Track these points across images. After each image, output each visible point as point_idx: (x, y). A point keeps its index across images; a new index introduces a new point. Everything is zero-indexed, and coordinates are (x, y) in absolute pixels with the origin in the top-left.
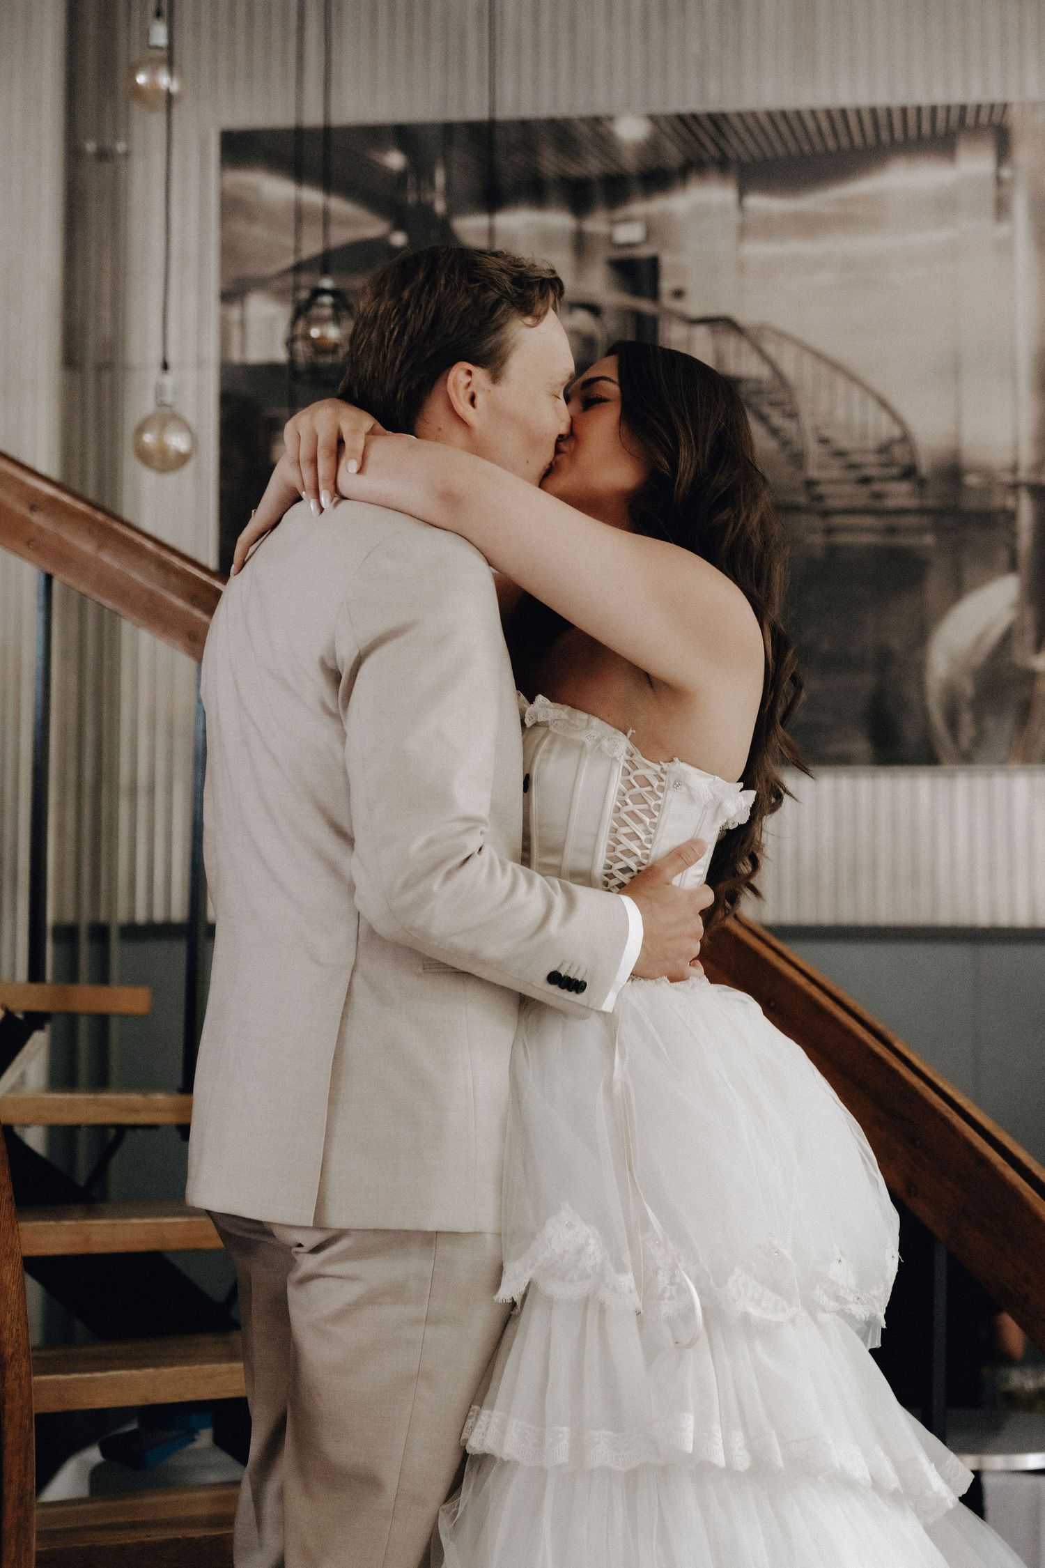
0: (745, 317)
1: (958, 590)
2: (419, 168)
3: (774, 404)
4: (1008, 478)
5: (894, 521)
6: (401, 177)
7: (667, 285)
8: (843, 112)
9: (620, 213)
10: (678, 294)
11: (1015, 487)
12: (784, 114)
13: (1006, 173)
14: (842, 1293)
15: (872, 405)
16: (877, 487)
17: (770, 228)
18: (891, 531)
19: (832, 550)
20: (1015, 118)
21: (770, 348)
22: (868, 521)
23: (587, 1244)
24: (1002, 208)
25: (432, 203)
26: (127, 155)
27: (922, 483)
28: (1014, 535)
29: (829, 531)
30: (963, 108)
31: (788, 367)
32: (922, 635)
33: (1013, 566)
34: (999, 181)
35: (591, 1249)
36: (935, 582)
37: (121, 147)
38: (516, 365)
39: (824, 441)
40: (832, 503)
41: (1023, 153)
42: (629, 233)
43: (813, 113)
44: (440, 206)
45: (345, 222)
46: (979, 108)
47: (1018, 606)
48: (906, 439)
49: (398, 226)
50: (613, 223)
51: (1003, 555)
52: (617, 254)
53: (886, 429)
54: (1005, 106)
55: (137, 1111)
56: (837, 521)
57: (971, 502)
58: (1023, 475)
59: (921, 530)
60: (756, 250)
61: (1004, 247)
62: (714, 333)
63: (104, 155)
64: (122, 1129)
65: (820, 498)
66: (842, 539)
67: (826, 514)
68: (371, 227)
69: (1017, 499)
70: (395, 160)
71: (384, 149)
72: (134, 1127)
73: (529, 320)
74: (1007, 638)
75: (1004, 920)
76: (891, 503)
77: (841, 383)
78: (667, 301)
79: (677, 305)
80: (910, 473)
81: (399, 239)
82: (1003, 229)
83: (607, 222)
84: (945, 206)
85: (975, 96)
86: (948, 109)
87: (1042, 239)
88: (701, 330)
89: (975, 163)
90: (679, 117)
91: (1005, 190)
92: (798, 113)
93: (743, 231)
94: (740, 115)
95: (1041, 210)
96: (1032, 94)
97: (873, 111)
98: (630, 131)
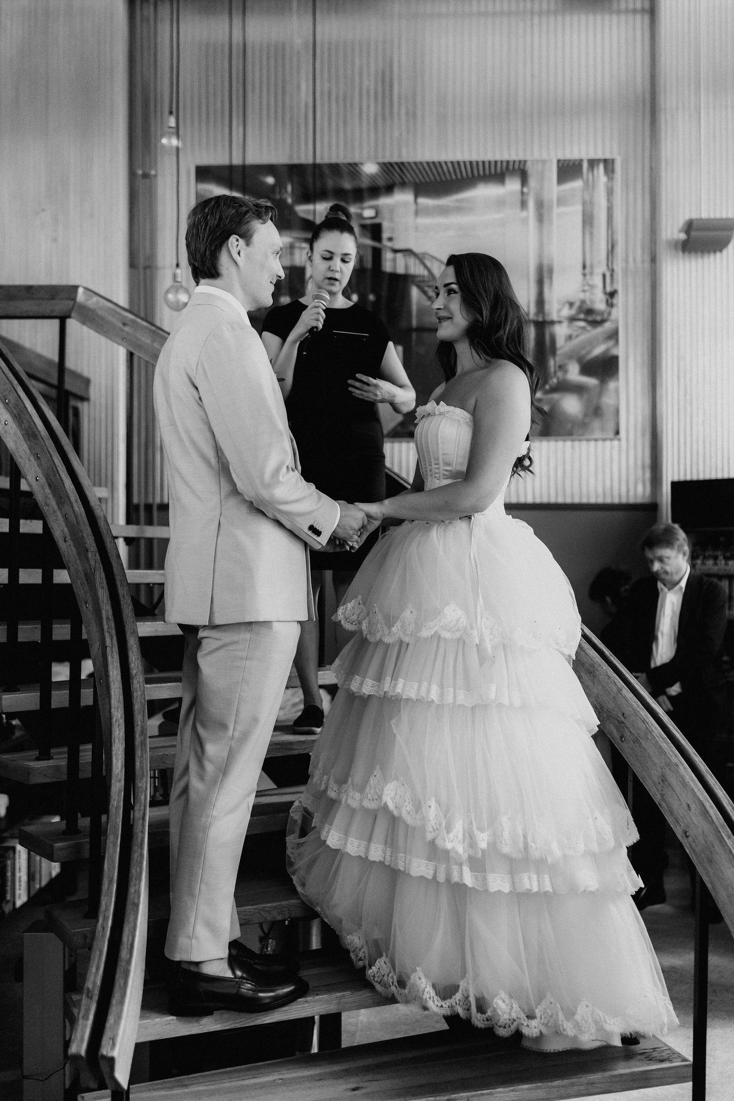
0: (417, 250)
2: (281, 184)
3: (429, 286)
6: (273, 188)
7: (385, 235)
8: (458, 163)
9: (365, 205)
10: (390, 239)
12: (433, 163)
13: (525, 190)
17: (428, 212)
20: (530, 167)
21: (428, 263)
23: (460, 618)
24: (523, 204)
25: (285, 201)
26: (155, 176)
30: (508, 162)
31: (435, 271)
34: (522, 193)
37: (153, 172)
41: (532, 182)
42: (368, 213)
43: (446, 163)
44: (289, 200)
46: (514, 162)
50: (363, 209)
52: (364, 222)
54: (525, 161)
58: (531, 316)
60: (423, 221)
61: (525, 221)
62: (405, 255)
63: (145, 176)
70: (270, 180)
71: (265, 175)
78: (385, 242)
79: (389, 244)
82: (524, 214)
83: (360, 208)
84: (500, 203)
85: (513, 157)
86: (502, 162)
87: (540, 218)
88: (399, 256)
89: (513, 185)
90: (390, 164)
91: (525, 197)
92: (440, 163)
93: (417, 213)
94: (415, 163)
95: (540, 205)
96: (536, 155)
97: (471, 163)
98: (370, 168)
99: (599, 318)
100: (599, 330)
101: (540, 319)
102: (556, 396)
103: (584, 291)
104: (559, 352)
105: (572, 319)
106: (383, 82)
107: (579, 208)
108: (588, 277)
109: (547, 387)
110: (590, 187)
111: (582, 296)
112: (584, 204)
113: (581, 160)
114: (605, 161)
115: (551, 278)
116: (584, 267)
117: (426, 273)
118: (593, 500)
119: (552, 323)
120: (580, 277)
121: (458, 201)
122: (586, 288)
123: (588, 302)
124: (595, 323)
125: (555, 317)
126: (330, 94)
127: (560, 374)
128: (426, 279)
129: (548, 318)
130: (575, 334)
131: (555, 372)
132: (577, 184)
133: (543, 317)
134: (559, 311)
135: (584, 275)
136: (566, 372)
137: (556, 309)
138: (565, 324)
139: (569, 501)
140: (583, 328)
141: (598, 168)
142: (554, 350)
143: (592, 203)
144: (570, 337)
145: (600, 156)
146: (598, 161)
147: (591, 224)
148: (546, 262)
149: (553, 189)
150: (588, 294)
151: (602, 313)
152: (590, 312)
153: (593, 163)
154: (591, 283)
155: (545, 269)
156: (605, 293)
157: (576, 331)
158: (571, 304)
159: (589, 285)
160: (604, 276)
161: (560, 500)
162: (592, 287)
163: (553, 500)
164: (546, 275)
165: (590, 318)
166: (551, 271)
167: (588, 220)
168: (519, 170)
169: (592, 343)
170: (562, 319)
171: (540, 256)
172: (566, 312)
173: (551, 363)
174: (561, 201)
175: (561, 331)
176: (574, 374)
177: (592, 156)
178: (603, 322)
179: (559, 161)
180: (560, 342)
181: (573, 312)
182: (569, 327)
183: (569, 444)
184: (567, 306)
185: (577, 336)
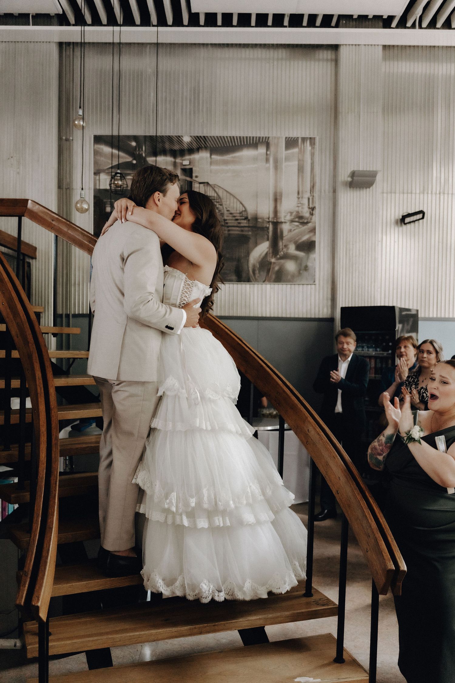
0: (210, 183)
1: (256, 244)
2: (139, 146)
3: (217, 202)
4: (267, 220)
5: (242, 229)
6: (136, 147)
7: (194, 175)
8: (233, 137)
9: (184, 158)
10: (196, 177)
11: (269, 222)
12: (220, 137)
13: (268, 153)
14: (229, 393)
15: (238, 203)
16: (239, 221)
17: (217, 163)
18: (242, 231)
19: (229, 235)
20: (271, 141)
21: (217, 190)
22: (237, 228)
23: (175, 383)
24: (267, 160)
25: (142, 154)
26: (73, 140)
27: (249, 220)
28: (268, 232)
29: (229, 230)
30: (260, 138)
31: (220, 194)
32: (248, 254)
33: (268, 240)
34: (267, 154)
35: (176, 384)
36: (252, 241)
37: (71, 138)
38: (169, 194)
39: (228, 211)
40: (229, 225)
41: (272, 148)
42: (186, 162)
43: (227, 137)
44: (144, 155)
45: (122, 157)
46: (263, 137)
47: (269, 248)
48: (246, 211)
49: (134, 159)
50: (183, 160)
51: (266, 236)
52: (183, 167)
53: (241, 209)
54: (269, 137)
55: (78, 355)
56: (230, 228)
57: (259, 225)
58: (270, 219)
59: (249, 231)
60: (214, 167)
61: (268, 169)
62: (205, 185)
63: (67, 140)
64: (74, 359)
65: (227, 223)
66: (231, 232)
67: (228, 227)
68: (129, 159)
69: (269, 224)
70: (134, 144)
71: (131, 141)
72: (77, 358)
73: (172, 184)
74: (266, 254)
75: (264, 315)
76: (242, 225)
77: (232, 198)
78: (194, 178)
79: (197, 179)
80: (246, 218)
81: (134, 162)
82: (268, 165)
83: (181, 160)
84: (255, 159)
85: (262, 135)
86: (256, 137)
87: (276, 168)
88: (202, 185)
89: (262, 150)
90: (197, 136)
91: (268, 156)
92: (224, 137)
93: (211, 163)
94: (211, 137)
95: (276, 161)
96: (274, 135)
97: (240, 137)
98: (186, 139)
99: (306, 221)
100: (306, 227)
101: (275, 221)
102: (282, 261)
103: (298, 207)
104: (284, 238)
105: (292, 221)
106: (194, 93)
107: (296, 163)
108: (300, 199)
109: (278, 256)
110: (302, 152)
111: (297, 209)
112: (299, 160)
113: (298, 138)
114: (310, 138)
115: (281, 199)
116: (298, 193)
117: (216, 195)
118: (301, 316)
119: (282, 223)
120: (297, 199)
121: (232, 157)
122: (299, 205)
123: (300, 212)
124: (304, 224)
125: (283, 220)
126: (166, 99)
127: (285, 250)
128: (216, 198)
129: (280, 221)
130: (293, 229)
131: (282, 249)
132: (296, 150)
133: (277, 219)
134: (285, 217)
135: (299, 198)
136: (288, 249)
137: (284, 215)
138: (288, 224)
139: (288, 316)
140: (297, 226)
141: (306, 143)
142: (282, 237)
143: (303, 161)
144: (290, 231)
145: (308, 136)
146: (307, 138)
147: (303, 172)
148: (278, 191)
149: (283, 152)
150: (300, 208)
151: (307, 219)
152: (301, 217)
153: (304, 139)
154: (302, 202)
155: (278, 194)
156: (309, 208)
157: (294, 227)
158: (291, 213)
159: (300, 203)
160: (309, 199)
161: (284, 316)
162: (302, 204)
163: (280, 316)
164: (278, 197)
165: (301, 221)
166: (281, 195)
167: (301, 169)
168: (266, 142)
169: (302, 234)
170: (287, 221)
171: (276, 187)
172: (289, 218)
173: (280, 244)
174: (287, 159)
175: (286, 227)
176: (292, 250)
177: (303, 136)
178: (307, 223)
179: (286, 138)
180: (285, 233)
181: (292, 217)
182: (290, 225)
183: (289, 286)
184: (289, 214)
185: (294, 230)
